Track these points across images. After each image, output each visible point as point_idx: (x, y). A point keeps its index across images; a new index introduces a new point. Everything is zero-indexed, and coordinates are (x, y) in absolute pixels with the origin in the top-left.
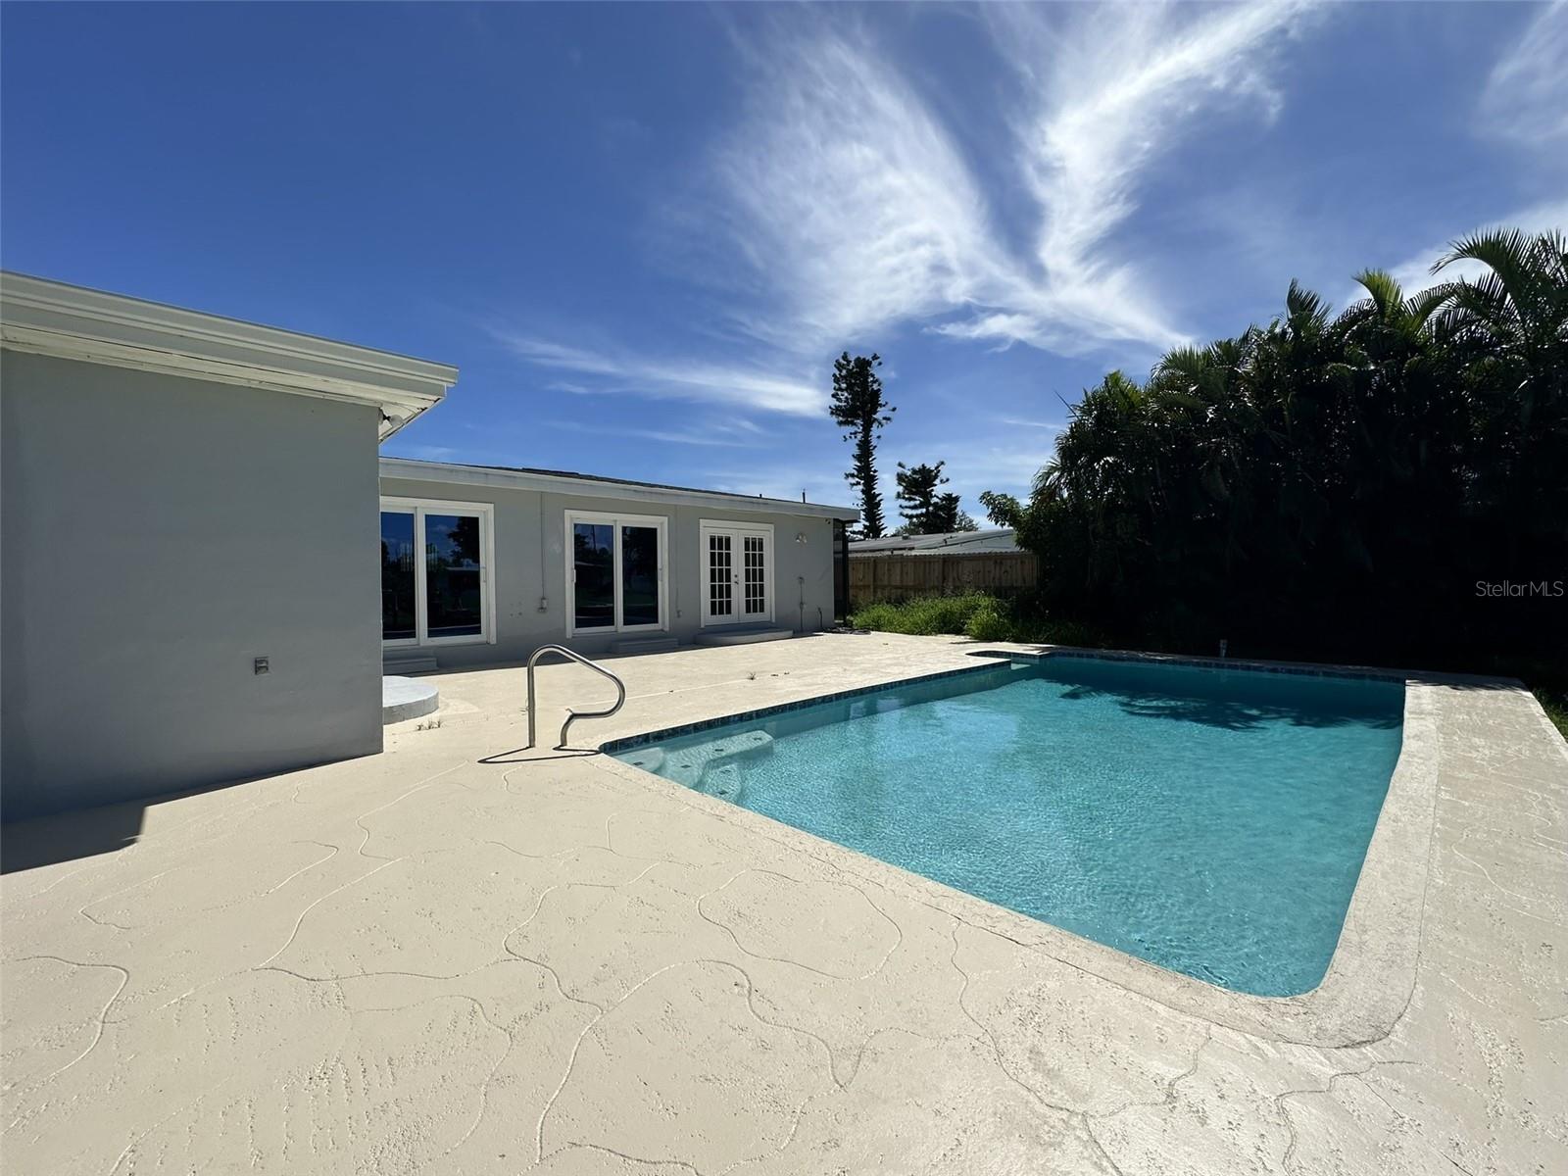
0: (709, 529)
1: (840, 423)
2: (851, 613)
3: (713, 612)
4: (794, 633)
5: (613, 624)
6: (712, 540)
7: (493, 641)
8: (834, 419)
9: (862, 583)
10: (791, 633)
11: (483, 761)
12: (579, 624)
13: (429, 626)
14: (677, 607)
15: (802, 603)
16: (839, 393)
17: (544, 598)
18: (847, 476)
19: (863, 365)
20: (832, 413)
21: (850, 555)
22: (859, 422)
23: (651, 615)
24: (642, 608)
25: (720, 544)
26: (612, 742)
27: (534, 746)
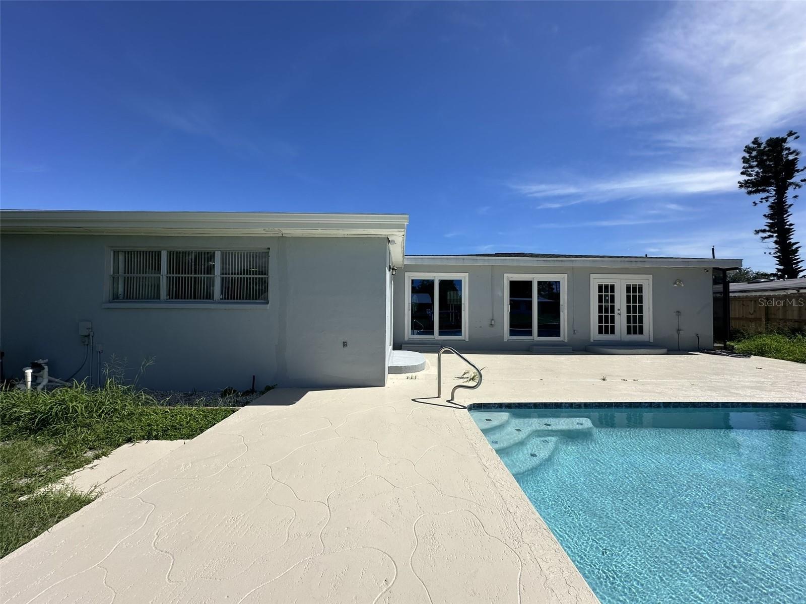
0: (596, 280)
1: (750, 193)
2: (732, 339)
3: (600, 332)
4: (668, 350)
5: (532, 336)
6: (600, 287)
7: (467, 340)
8: (744, 190)
9: (753, 316)
10: (665, 350)
11: (414, 400)
12: (512, 333)
13: (439, 329)
14: (573, 327)
15: (679, 330)
16: (750, 170)
17: (492, 320)
18: (757, 232)
19: (776, 144)
20: (741, 186)
21: (731, 294)
22: (772, 188)
23: (556, 332)
24: (550, 326)
25: (606, 291)
26: (479, 404)
27: (440, 397)
